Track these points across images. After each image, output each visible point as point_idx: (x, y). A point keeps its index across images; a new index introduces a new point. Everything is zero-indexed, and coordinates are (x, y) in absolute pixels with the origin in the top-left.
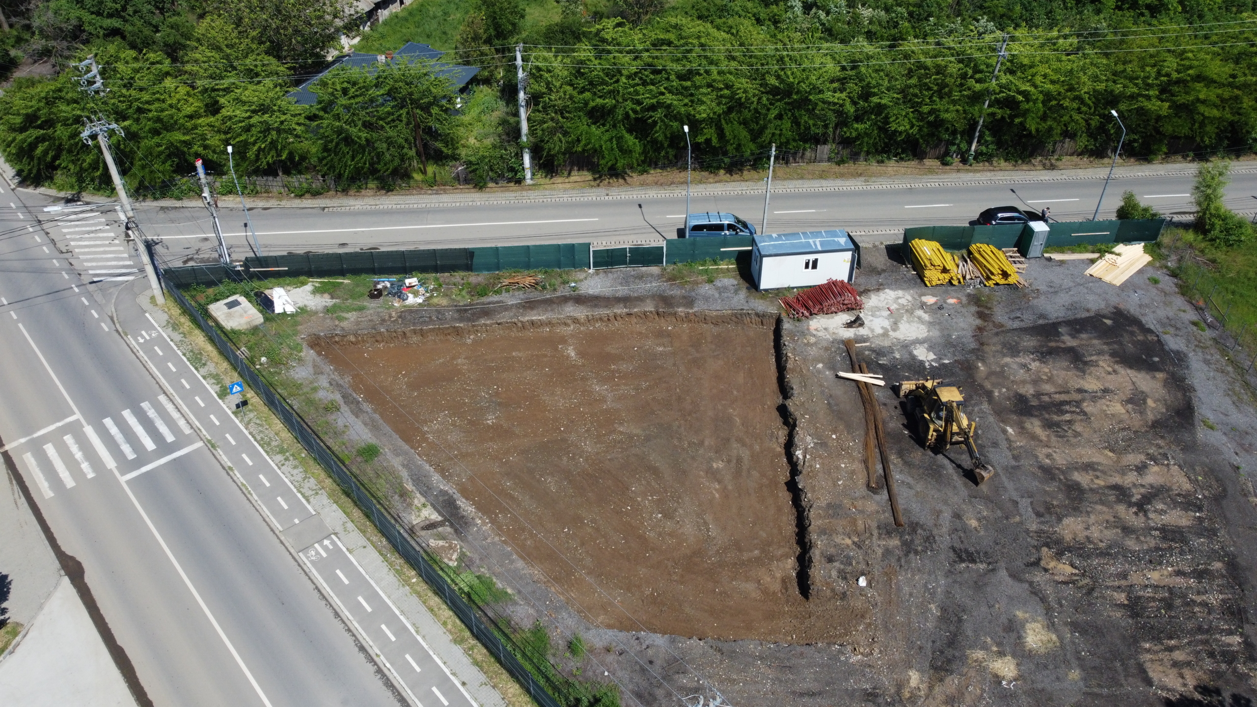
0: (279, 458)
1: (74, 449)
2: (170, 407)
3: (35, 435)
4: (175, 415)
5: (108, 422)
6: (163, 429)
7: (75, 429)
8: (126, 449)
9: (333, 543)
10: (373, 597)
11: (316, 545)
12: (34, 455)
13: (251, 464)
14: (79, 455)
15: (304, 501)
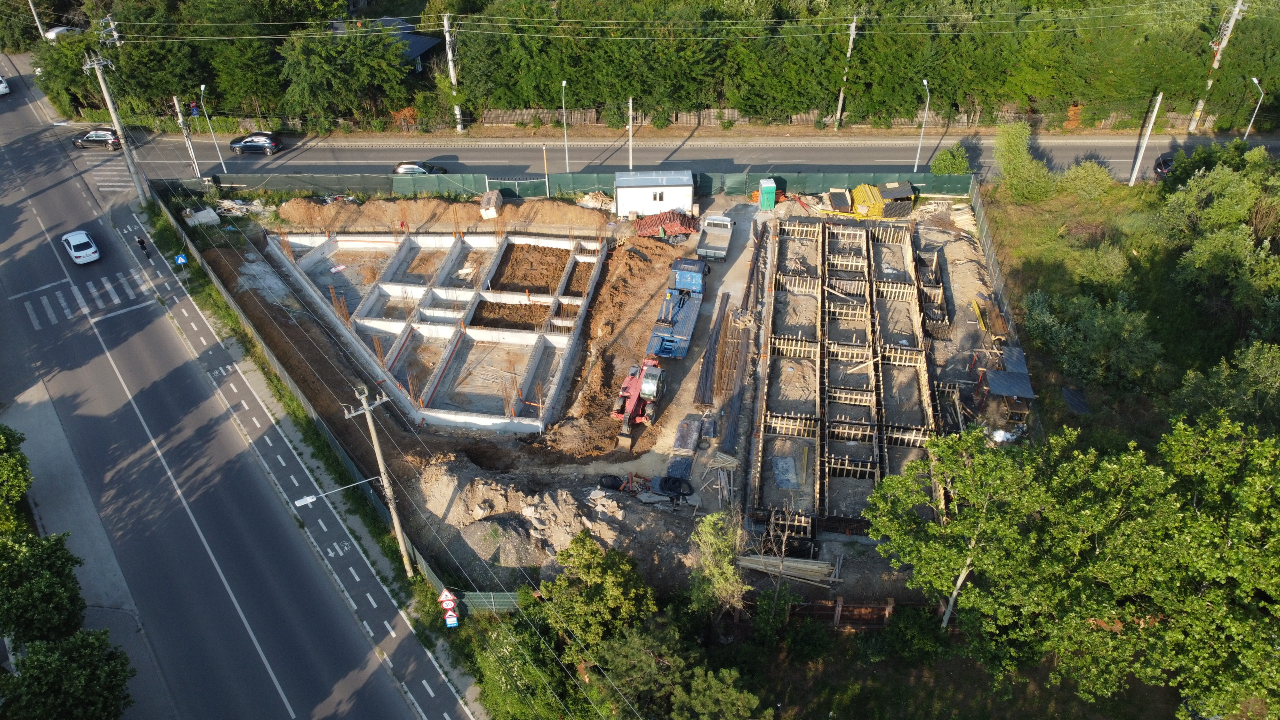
0: (209, 313)
1: (62, 300)
2: (137, 277)
3: (36, 291)
4: (140, 282)
5: (90, 285)
6: (129, 291)
7: (66, 289)
8: (99, 302)
10: (253, 401)
11: (221, 368)
12: (33, 303)
13: (187, 315)
14: (64, 305)
15: (220, 341)
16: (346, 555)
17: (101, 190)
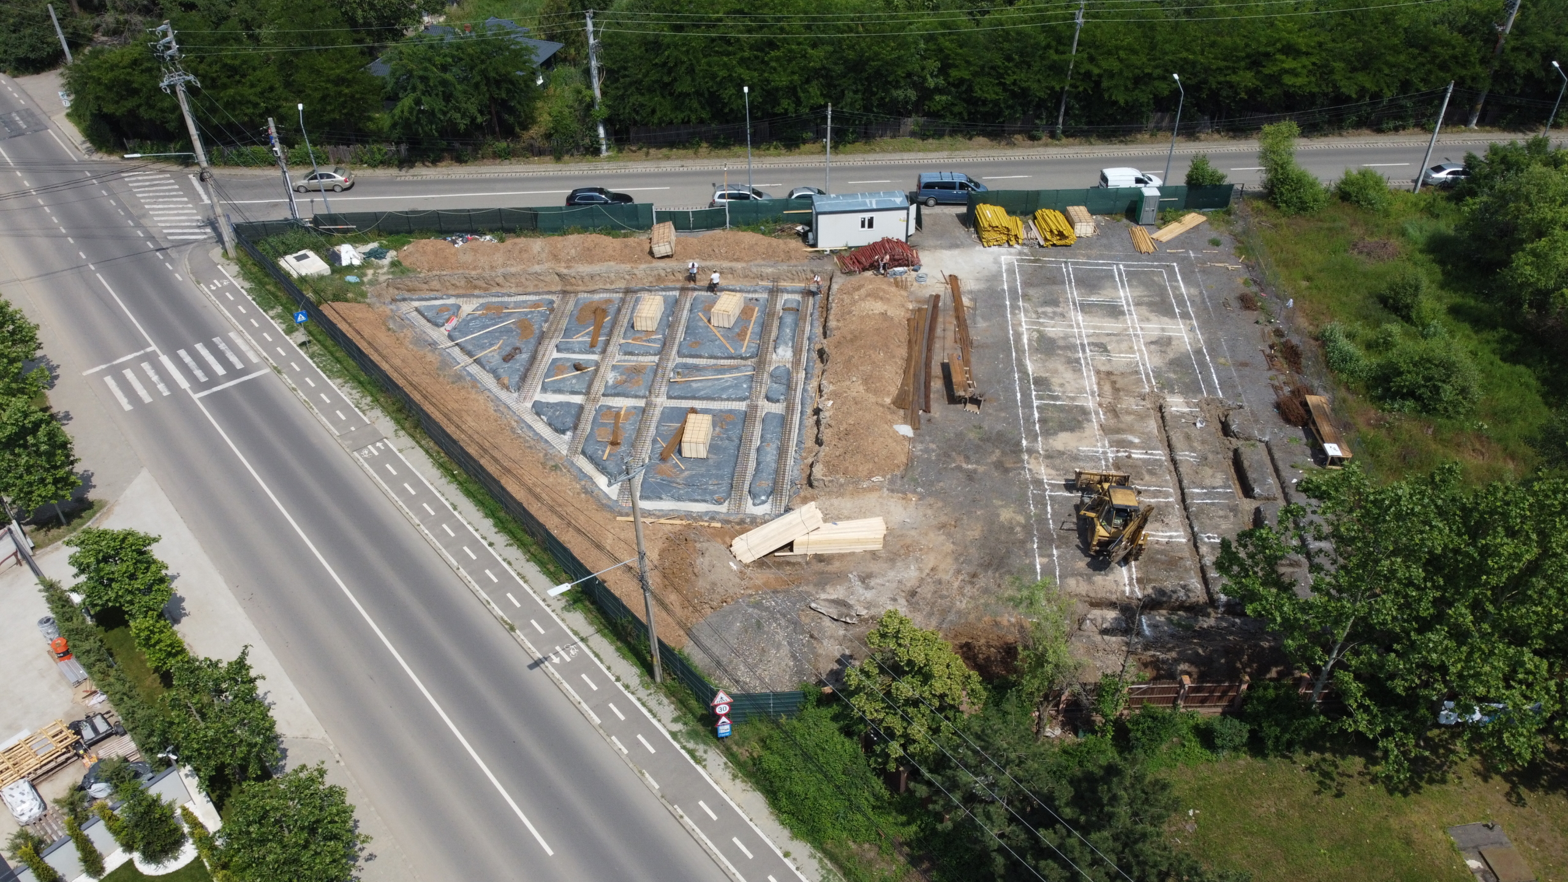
0: (339, 381)
2: (239, 342)
3: (115, 363)
4: (243, 347)
5: (182, 353)
7: (153, 359)
9: (385, 445)
10: (417, 483)
11: (370, 447)
12: (114, 378)
13: (313, 385)
14: (155, 378)
15: (361, 414)
16: (574, 660)
17: (170, 238)
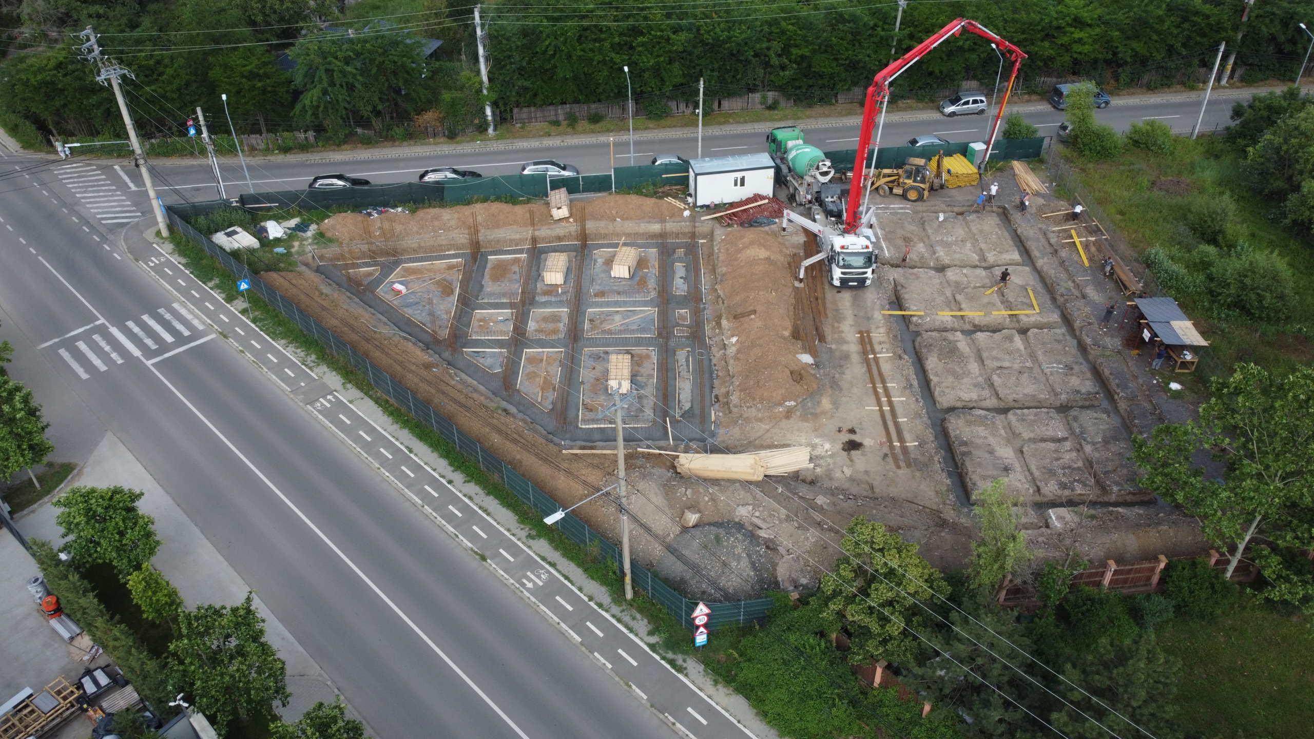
0: (283, 342)
1: (103, 344)
2: (183, 312)
3: (66, 336)
4: (189, 317)
5: (130, 324)
6: (180, 327)
7: (103, 331)
8: (149, 342)
9: (335, 397)
10: (371, 430)
11: (321, 400)
12: (68, 350)
13: (259, 347)
14: (107, 348)
15: (308, 370)
16: (547, 584)
17: (103, 222)
